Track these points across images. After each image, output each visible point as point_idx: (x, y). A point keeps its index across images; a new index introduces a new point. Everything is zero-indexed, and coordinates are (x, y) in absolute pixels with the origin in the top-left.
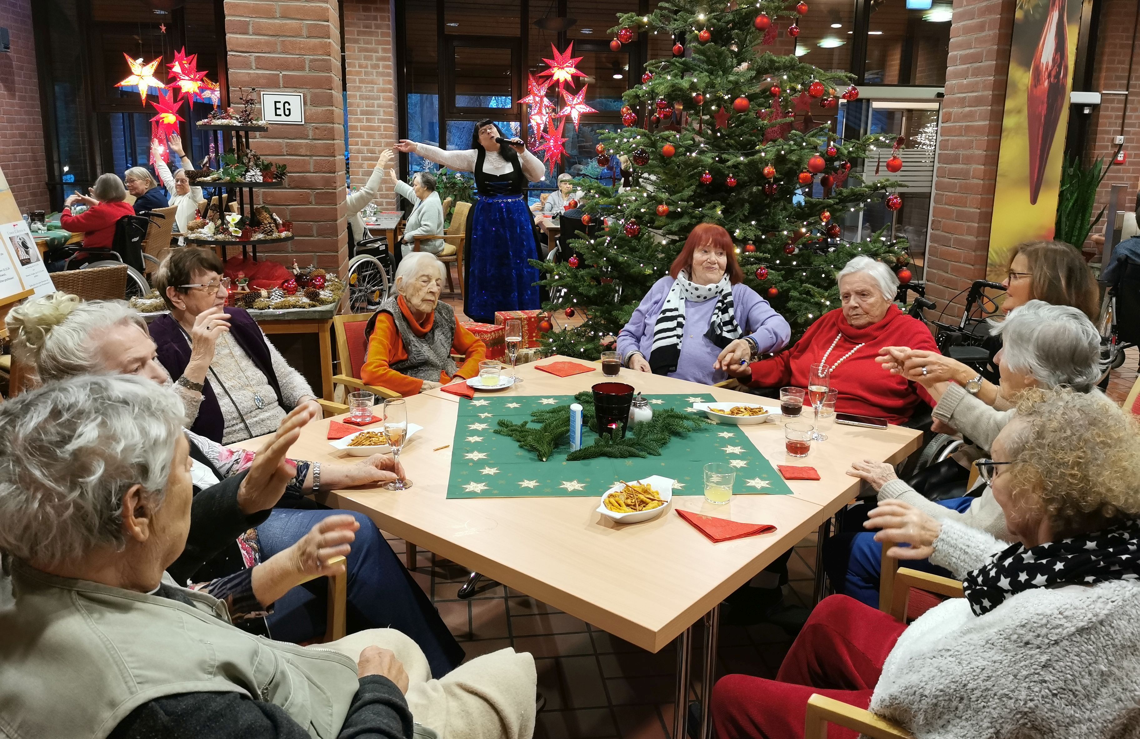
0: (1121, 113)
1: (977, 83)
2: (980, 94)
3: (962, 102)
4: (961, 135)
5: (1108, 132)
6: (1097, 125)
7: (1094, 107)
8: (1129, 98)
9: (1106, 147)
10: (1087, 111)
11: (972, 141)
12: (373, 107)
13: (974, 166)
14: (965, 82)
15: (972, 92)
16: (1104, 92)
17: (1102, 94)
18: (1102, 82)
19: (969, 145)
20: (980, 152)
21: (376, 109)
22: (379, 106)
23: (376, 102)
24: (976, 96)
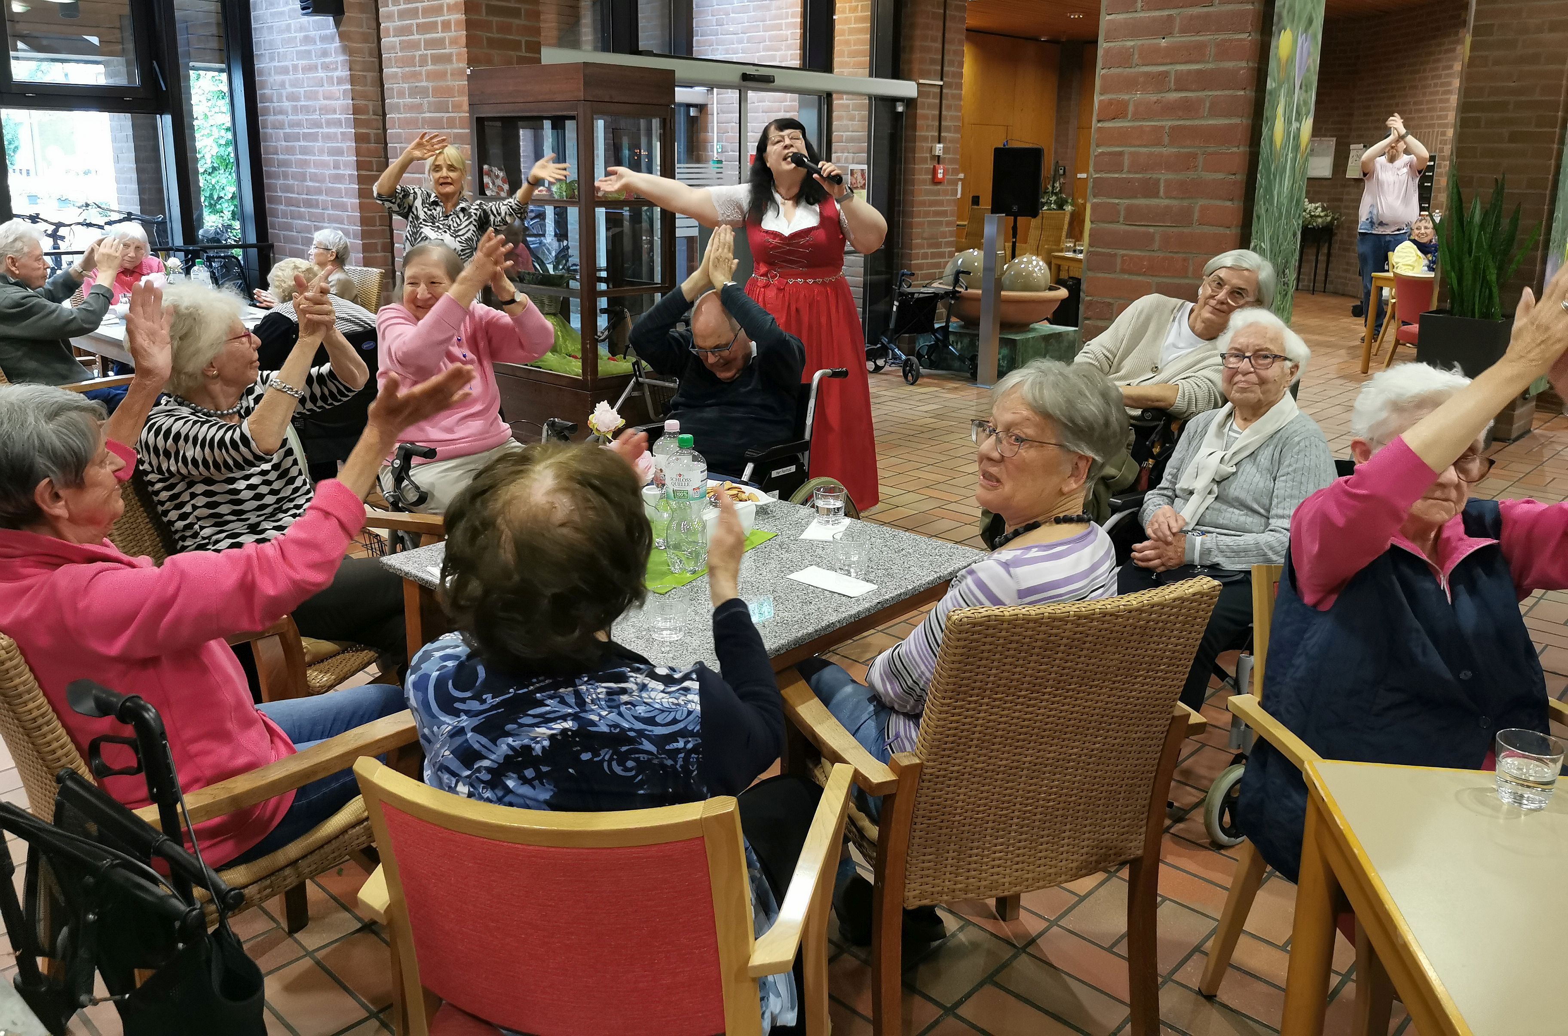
0: (937, 113)
1: (1200, 48)
2: (1210, 66)
3: (1159, 81)
4: (1159, 144)
5: (925, 139)
6: (914, 128)
7: (910, 102)
8: (944, 91)
9: (924, 161)
10: (900, 109)
11: (1195, 156)
13: (1202, 202)
14: (1163, 43)
15: (1186, 62)
16: (921, 81)
17: (918, 84)
18: (916, 67)
19: (1186, 162)
20: (1220, 176)
24: (1199, 72)
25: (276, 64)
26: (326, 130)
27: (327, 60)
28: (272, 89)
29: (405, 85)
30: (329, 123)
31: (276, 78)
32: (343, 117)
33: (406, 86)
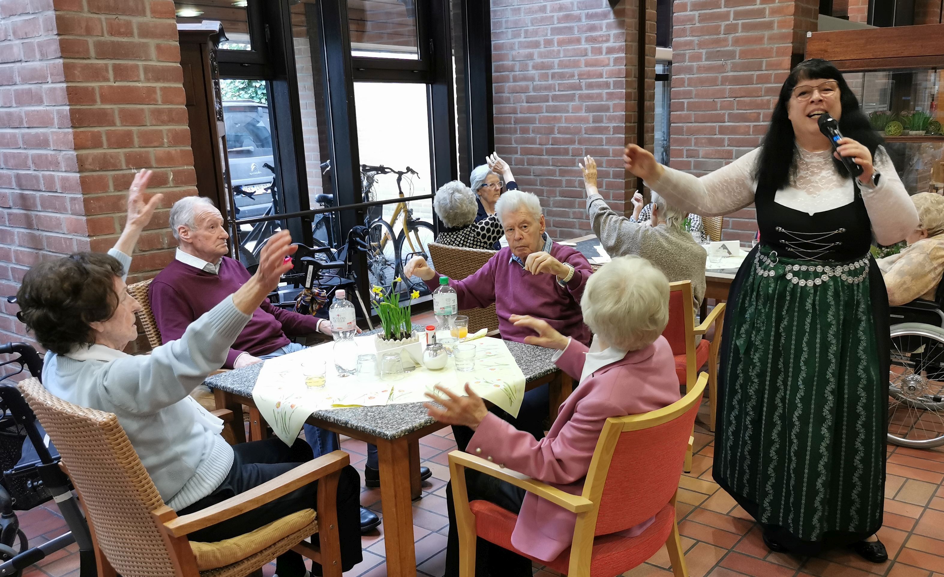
25: (522, 39)
26: (585, 92)
27: (594, 34)
28: (513, 60)
29: (701, 51)
30: (590, 86)
31: (521, 51)
32: (611, 80)
33: (704, 51)
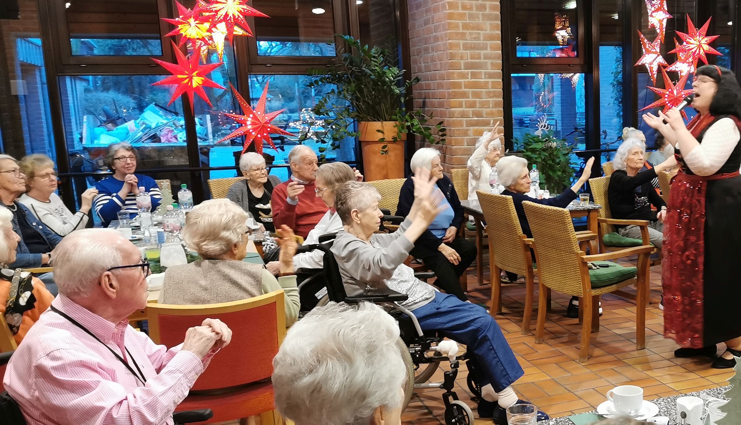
12: (480, 58)
21: (482, 60)
22: (486, 57)
23: (482, 52)
